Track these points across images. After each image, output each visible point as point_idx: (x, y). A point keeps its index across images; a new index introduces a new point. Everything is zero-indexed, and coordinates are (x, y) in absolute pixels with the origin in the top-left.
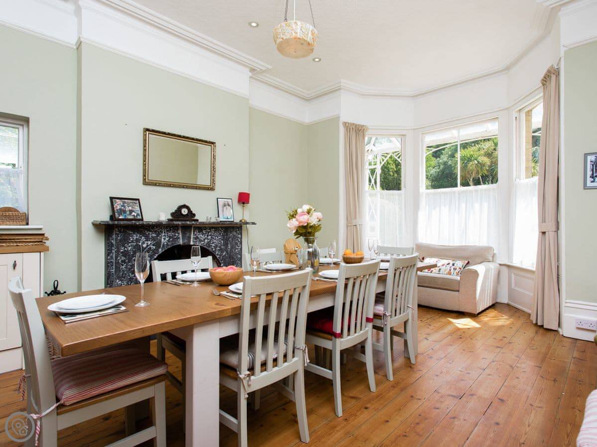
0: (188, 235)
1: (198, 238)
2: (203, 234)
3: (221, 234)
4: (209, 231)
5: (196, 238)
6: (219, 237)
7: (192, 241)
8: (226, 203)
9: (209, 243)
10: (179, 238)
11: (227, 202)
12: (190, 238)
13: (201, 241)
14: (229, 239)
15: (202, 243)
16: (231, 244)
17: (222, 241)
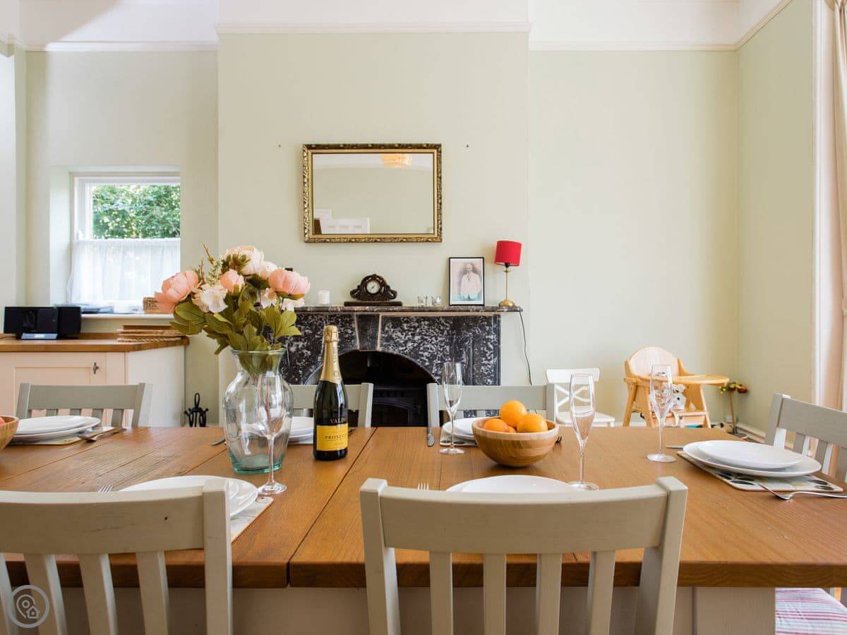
0: (370, 332)
1: (393, 339)
2: (403, 331)
3: (446, 332)
4: (417, 324)
5: (389, 339)
6: (439, 339)
7: (379, 345)
8: (469, 266)
9: (415, 351)
10: (353, 338)
11: (472, 264)
12: (374, 338)
13: (397, 345)
14: (463, 342)
15: (401, 348)
16: (468, 354)
17: (448, 348)
